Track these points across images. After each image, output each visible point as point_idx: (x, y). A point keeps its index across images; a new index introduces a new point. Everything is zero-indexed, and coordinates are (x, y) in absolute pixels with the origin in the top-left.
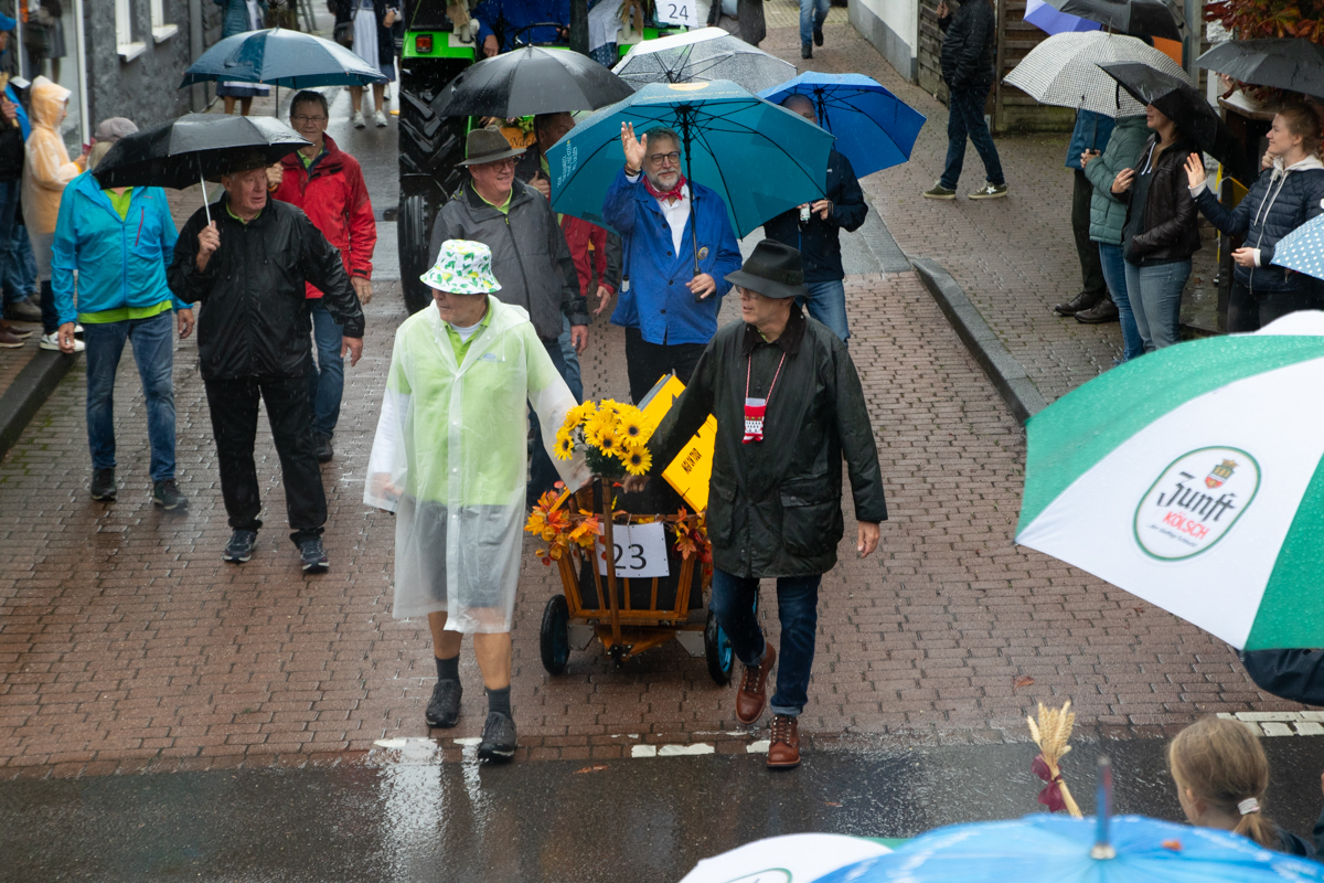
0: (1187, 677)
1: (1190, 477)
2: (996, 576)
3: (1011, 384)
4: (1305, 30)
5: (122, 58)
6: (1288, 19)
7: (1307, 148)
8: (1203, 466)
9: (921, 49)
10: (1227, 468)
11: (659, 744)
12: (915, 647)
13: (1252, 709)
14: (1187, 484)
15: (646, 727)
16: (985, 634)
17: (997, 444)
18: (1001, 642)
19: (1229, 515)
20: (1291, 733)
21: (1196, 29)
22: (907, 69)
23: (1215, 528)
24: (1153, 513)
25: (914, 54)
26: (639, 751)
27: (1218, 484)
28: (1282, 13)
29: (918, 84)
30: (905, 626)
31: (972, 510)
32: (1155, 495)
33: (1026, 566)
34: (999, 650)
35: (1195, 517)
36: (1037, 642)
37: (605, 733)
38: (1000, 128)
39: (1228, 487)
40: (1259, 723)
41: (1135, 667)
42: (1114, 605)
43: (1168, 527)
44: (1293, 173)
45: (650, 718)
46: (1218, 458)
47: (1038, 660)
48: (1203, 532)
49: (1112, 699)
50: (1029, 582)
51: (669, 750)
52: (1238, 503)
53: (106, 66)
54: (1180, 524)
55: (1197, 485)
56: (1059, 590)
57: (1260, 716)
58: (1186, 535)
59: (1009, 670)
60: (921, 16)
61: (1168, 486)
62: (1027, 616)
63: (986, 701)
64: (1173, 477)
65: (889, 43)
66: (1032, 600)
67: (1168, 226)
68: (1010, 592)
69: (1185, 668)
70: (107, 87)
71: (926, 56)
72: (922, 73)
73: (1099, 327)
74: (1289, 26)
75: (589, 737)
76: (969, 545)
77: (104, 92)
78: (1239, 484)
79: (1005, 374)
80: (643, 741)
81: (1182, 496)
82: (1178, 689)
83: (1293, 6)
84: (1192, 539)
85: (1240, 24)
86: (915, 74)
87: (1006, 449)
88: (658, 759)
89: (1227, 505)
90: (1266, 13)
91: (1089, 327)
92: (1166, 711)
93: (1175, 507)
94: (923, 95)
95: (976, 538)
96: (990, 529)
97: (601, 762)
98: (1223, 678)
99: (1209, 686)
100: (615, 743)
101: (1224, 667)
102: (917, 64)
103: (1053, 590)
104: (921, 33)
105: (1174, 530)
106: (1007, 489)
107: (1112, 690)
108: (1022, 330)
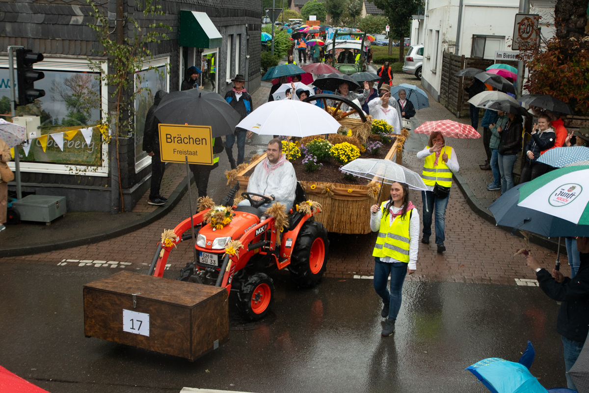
0: (507, 268)
1: (564, 190)
2: (455, 237)
3: (462, 185)
4: (551, 93)
5: (227, 83)
6: (546, 90)
7: (549, 126)
8: (567, 188)
9: (441, 93)
10: (574, 188)
11: (361, 275)
12: (432, 254)
13: (524, 278)
14: (563, 191)
15: (358, 270)
16: (451, 252)
17: (457, 201)
18: (456, 255)
19: (574, 197)
20: (535, 286)
21: (519, 91)
22: (437, 98)
23: (569, 200)
24: (553, 197)
25: (439, 94)
26: (356, 277)
27: (571, 191)
28: (545, 88)
29: (439, 102)
30: (430, 249)
31: (449, 218)
32: (555, 194)
33: (464, 235)
34: (455, 257)
35: (565, 198)
36: (466, 256)
37: (347, 271)
38: (461, 115)
39: (573, 192)
40: (526, 282)
41: (492, 264)
42: (487, 247)
43: (558, 200)
44: (544, 133)
45: (359, 268)
46: (571, 186)
47: (466, 260)
48: (567, 201)
49: (486, 273)
50: (465, 239)
51: (364, 277)
52: (576, 195)
53: (223, 85)
54: (561, 199)
55: (566, 191)
56: (472, 242)
57: (527, 280)
58: (563, 202)
59: (458, 263)
60: (441, 84)
61: (558, 192)
62: (463, 249)
63: (451, 270)
64: (559, 190)
65: (432, 91)
66: (465, 244)
67: (514, 143)
68: (459, 241)
69: (507, 266)
70: (223, 90)
71: (442, 95)
72: (441, 99)
73: (487, 171)
74: (547, 92)
75: (342, 272)
76: (448, 228)
77: (222, 91)
78: (577, 191)
79: (460, 182)
80: (357, 274)
81: (561, 194)
82: (504, 271)
83: (548, 86)
84: (564, 202)
85: (533, 91)
86: (439, 99)
87: (459, 202)
88: (361, 279)
89: (574, 195)
90: (540, 88)
91: (484, 171)
92: (501, 277)
93: (559, 196)
94: (441, 105)
95: (450, 226)
96: (454, 224)
97: (345, 279)
98: (517, 269)
99: (513, 271)
100: (349, 274)
101: (517, 266)
102: (440, 97)
103: (471, 242)
104: (441, 89)
105: (559, 201)
106: (459, 214)
107: (486, 270)
108: (465, 171)
